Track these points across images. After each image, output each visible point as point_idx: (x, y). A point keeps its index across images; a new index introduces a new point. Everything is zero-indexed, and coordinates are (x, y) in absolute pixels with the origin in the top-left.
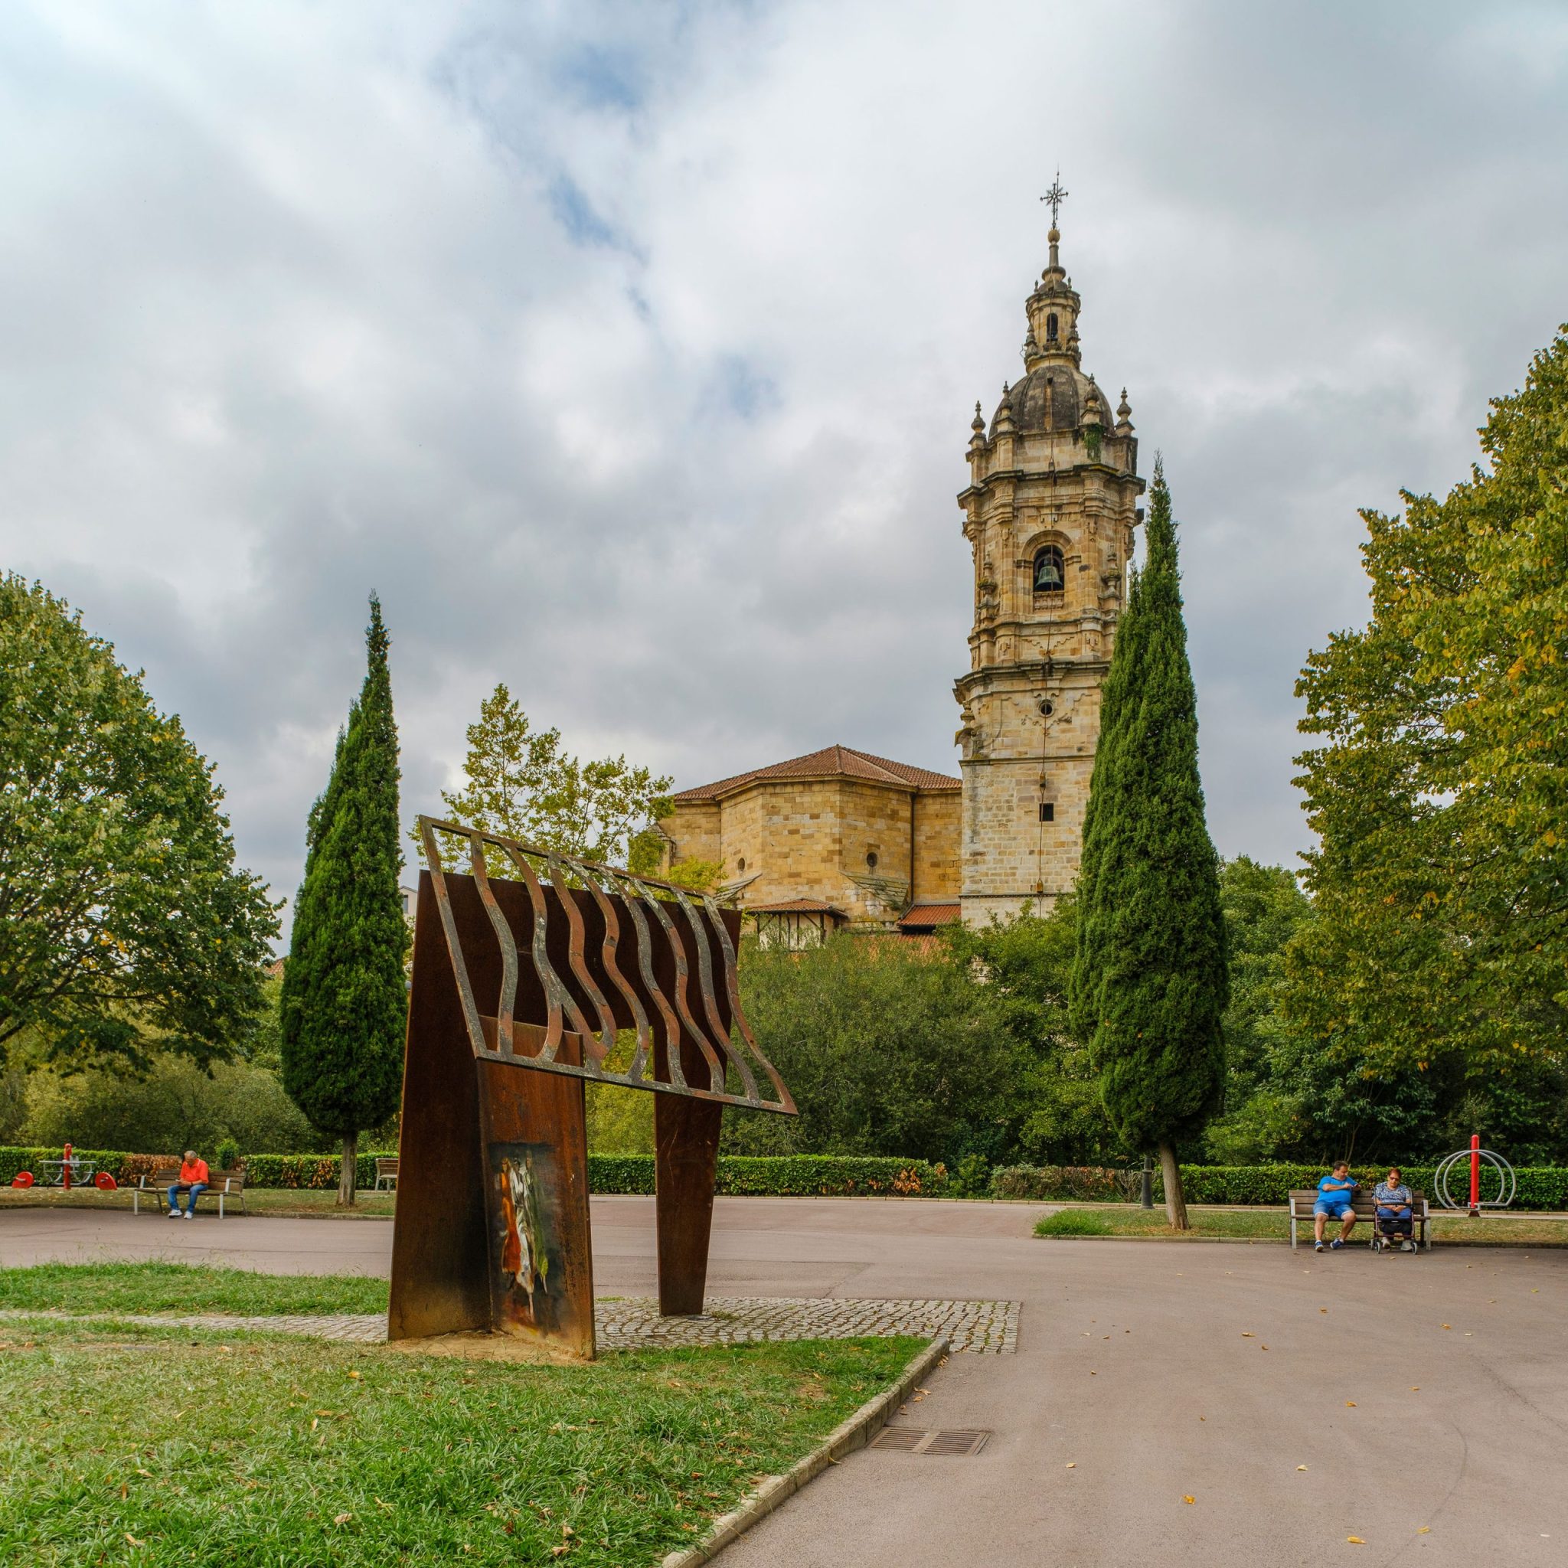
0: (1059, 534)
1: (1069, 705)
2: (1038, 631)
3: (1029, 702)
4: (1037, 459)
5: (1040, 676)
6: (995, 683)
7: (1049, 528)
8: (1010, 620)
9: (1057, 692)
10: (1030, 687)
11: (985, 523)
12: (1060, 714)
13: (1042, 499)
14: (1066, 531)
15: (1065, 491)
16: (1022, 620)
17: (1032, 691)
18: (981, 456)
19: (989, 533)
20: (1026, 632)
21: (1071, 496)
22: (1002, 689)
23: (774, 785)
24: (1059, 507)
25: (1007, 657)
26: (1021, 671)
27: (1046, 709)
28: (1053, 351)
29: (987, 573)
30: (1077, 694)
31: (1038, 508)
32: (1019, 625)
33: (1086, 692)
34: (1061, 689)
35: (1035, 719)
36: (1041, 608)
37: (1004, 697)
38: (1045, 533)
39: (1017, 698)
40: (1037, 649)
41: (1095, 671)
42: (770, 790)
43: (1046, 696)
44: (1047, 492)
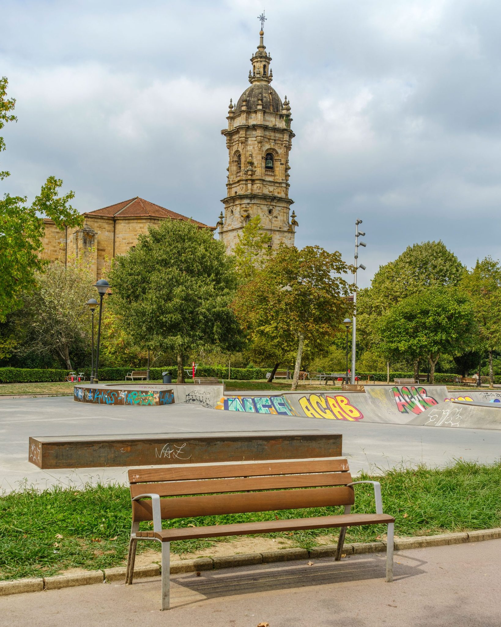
0: (274, 150)
1: (277, 212)
2: (268, 183)
3: (265, 208)
4: (269, 121)
5: (270, 200)
6: (255, 200)
7: (272, 147)
8: (260, 178)
9: (274, 207)
10: (266, 203)
11: (248, 138)
12: (274, 215)
13: (270, 136)
14: (276, 149)
15: (278, 135)
16: (263, 178)
17: (267, 205)
18: (247, 113)
19: (249, 142)
20: (265, 183)
21: (279, 138)
22: (257, 202)
23: (155, 219)
24: (275, 140)
25: (260, 191)
26: (264, 197)
27: (270, 212)
28: (265, 79)
29: (250, 158)
30: (280, 209)
31: (269, 139)
32: (264, 180)
33: (282, 208)
34: (276, 206)
35: (267, 215)
36: (267, 175)
37: (258, 205)
38: (270, 149)
39: (262, 206)
40: (267, 190)
41: (286, 202)
42: (153, 221)
43: (271, 207)
44: (272, 134)
